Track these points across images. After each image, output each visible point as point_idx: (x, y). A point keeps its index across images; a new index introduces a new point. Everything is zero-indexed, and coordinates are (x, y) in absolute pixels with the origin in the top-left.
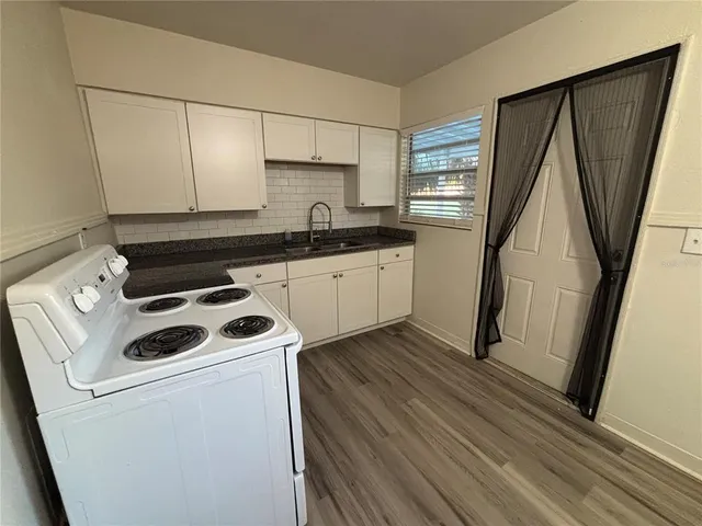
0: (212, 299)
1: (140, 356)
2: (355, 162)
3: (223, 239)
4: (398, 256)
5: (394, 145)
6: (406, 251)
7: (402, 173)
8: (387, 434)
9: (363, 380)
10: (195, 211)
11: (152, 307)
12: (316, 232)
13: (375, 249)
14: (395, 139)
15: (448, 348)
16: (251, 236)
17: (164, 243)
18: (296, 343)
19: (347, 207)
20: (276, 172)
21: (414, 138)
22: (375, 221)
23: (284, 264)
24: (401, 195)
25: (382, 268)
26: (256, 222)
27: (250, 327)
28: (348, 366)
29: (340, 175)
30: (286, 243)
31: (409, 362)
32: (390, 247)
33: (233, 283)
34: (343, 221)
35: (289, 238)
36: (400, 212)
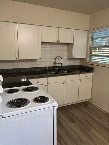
0: (27, 90)
1: (11, 107)
2: (72, 42)
3: (26, 69)
4: (87, 76)
5: (86, 36)
6: (90, 75)
7: (89, 46)
8: (82, 141)
9: (73, 121)
10: (18, 59)
11: (9, 92)
12: (56, 67)
13: (78, 74)
14: (87, 34)
15: (105, 112)
16: (35, 68)
17: (6, 70)
18: (56, 106)
19: (68, 58)
20: (44, 46)
21: (94, 34)
22: (78, 63)
23: (47, 78)
24: (88, 54)
25: (81, 81)
26: (37, 63)
27: (42, 100)
28: (67, 115)
29: (66, 47)
30: (46, 70)
31: (90, 116)
32: (84, 73)
33: (32, 85)
34: (66, 63)
35: (47, 69)
36: (88, 60)
